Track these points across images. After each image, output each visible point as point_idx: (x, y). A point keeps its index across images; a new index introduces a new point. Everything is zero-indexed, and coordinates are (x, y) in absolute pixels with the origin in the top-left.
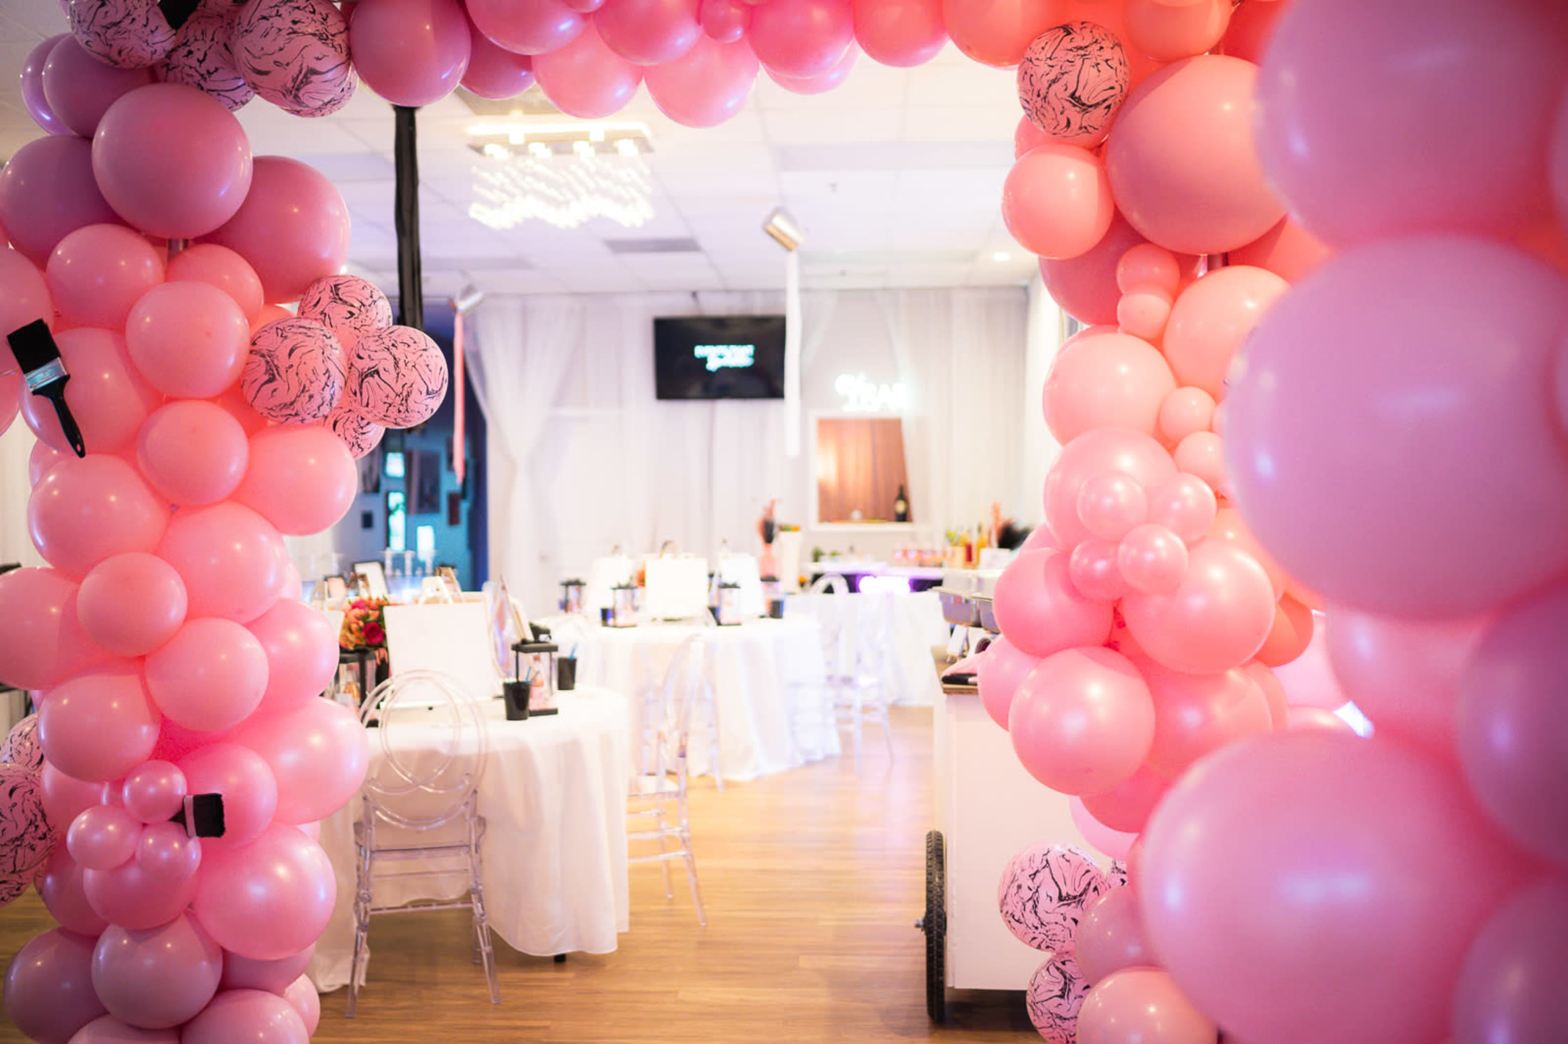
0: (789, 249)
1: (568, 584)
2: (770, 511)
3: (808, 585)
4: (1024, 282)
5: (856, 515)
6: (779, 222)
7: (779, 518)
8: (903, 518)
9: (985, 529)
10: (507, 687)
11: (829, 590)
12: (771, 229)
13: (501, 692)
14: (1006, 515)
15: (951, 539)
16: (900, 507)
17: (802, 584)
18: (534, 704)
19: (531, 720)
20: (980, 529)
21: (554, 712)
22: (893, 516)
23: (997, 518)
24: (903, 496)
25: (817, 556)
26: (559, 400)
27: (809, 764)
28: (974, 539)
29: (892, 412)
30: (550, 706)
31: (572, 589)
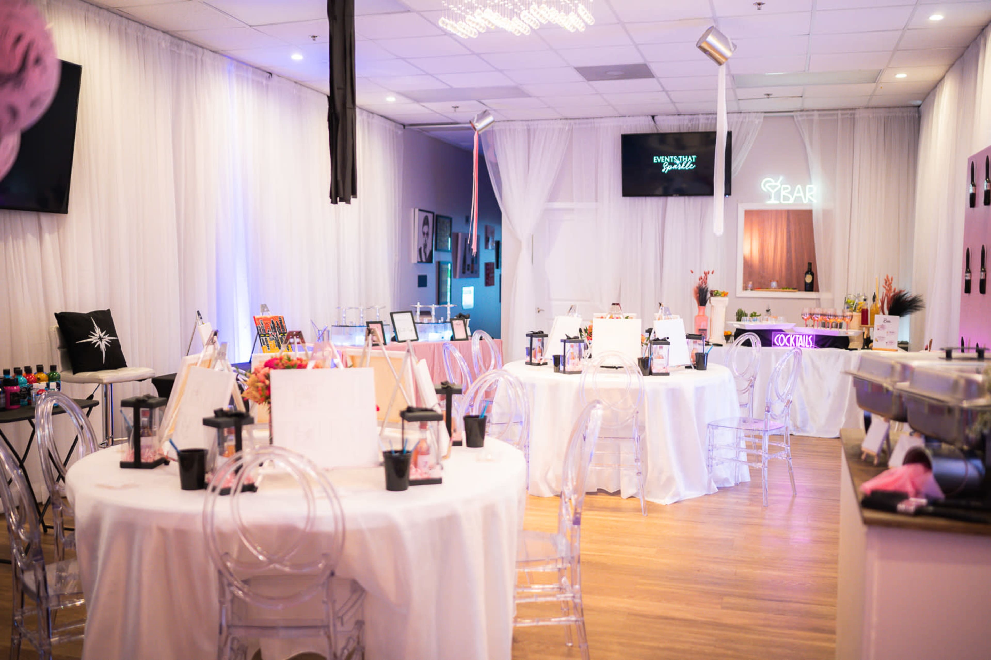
0: (720, 64)
1: (532, 335)
2: (704, 279)
3: (732, 338)
4: (919, 102)
5: (774, 284)
6: (711, 39)
7: (712, 285)
8: (811, 287)
9: (879, 297)
10: (388, 455)
11: (747, 343)
12: (704, 45)
13: (381, 459)
14: (896, 287)
15: (849, 305)
16: (809, 279)
17: (727, 337)
18: (414, 474)
19: (411, 489)
20: (874, 298)
21: (438, 481)
22: (803, 286)
23: (889, 290)
24: (811, 270)
25: (740, 316)
26: (552, 197)
27: (722, 489)
28: (869, 305)
29: (804, 205)
30: (434, 475)
31: (535, 340)
